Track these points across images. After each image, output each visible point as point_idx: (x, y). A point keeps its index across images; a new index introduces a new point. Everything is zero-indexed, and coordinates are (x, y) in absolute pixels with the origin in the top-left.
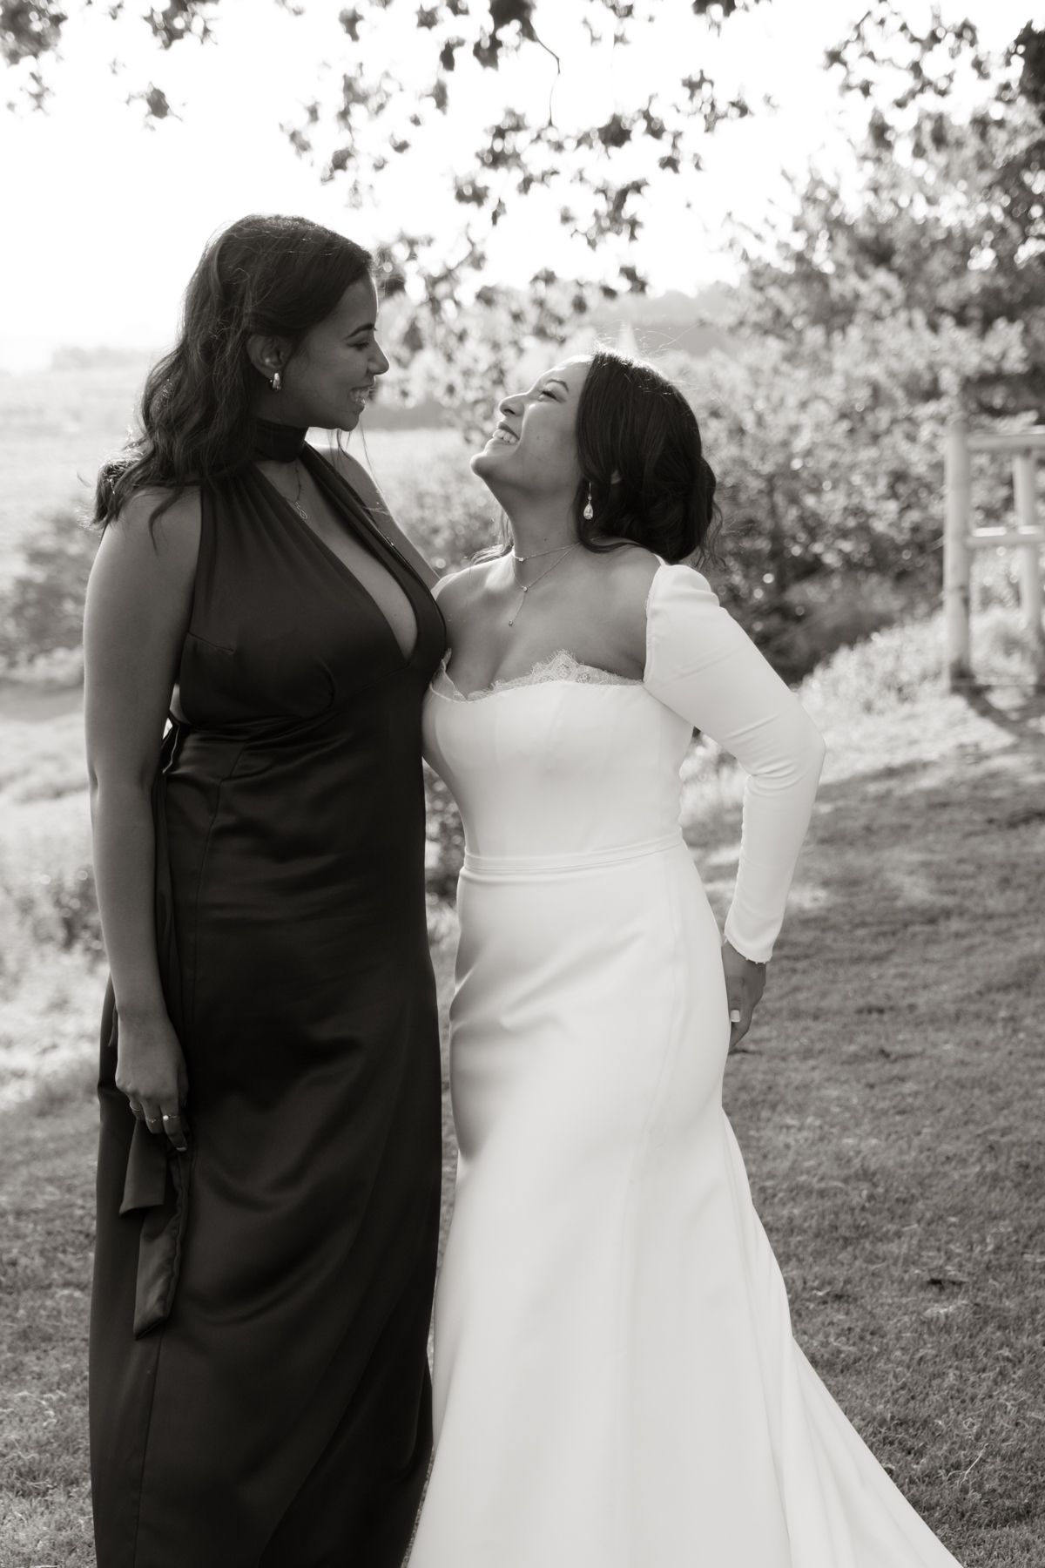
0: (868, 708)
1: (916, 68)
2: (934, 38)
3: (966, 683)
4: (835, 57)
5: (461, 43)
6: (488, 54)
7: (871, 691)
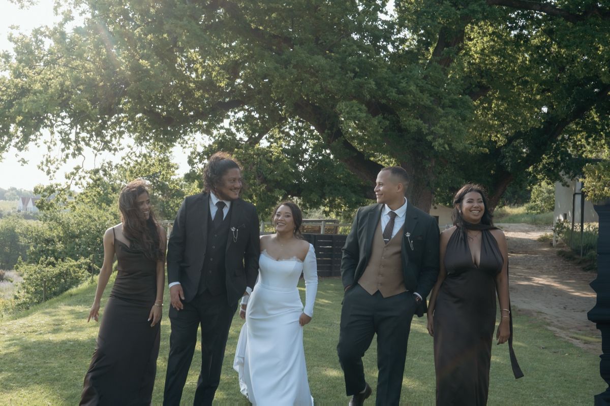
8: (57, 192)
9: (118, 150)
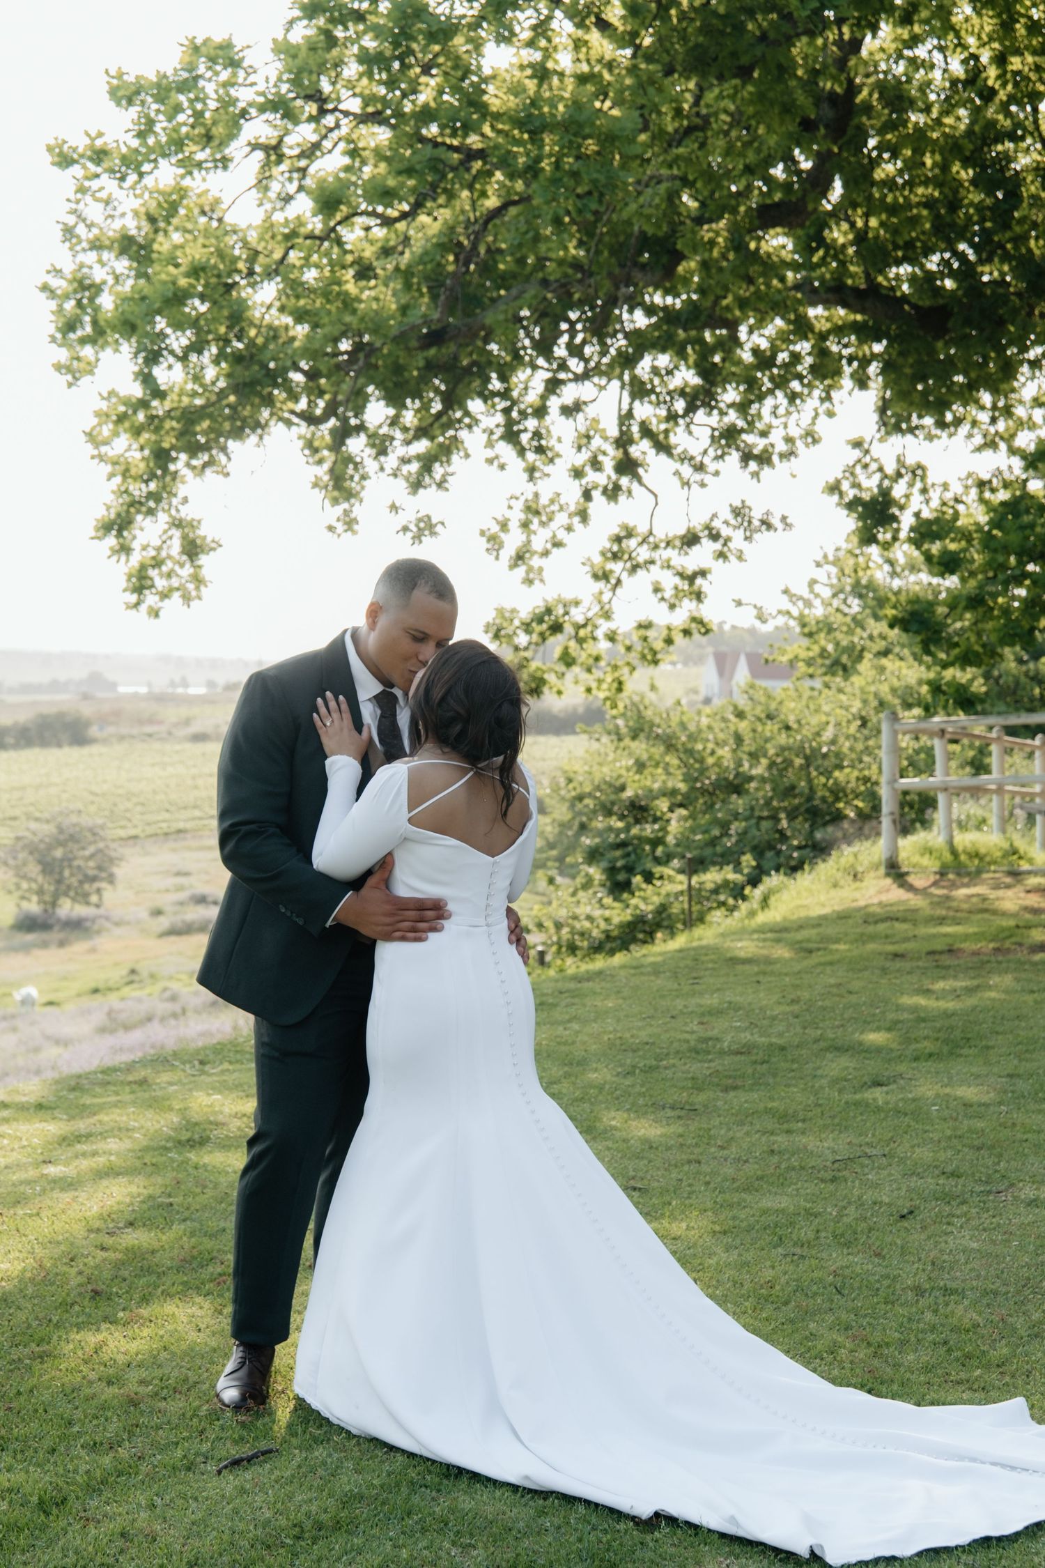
2: (899, 475)
3: (894, 870)
4: (834, 488)
5: (595, 487)
6: (613, 493)
7: (839, 877)
8: (568, 629)
9: (775, 458)
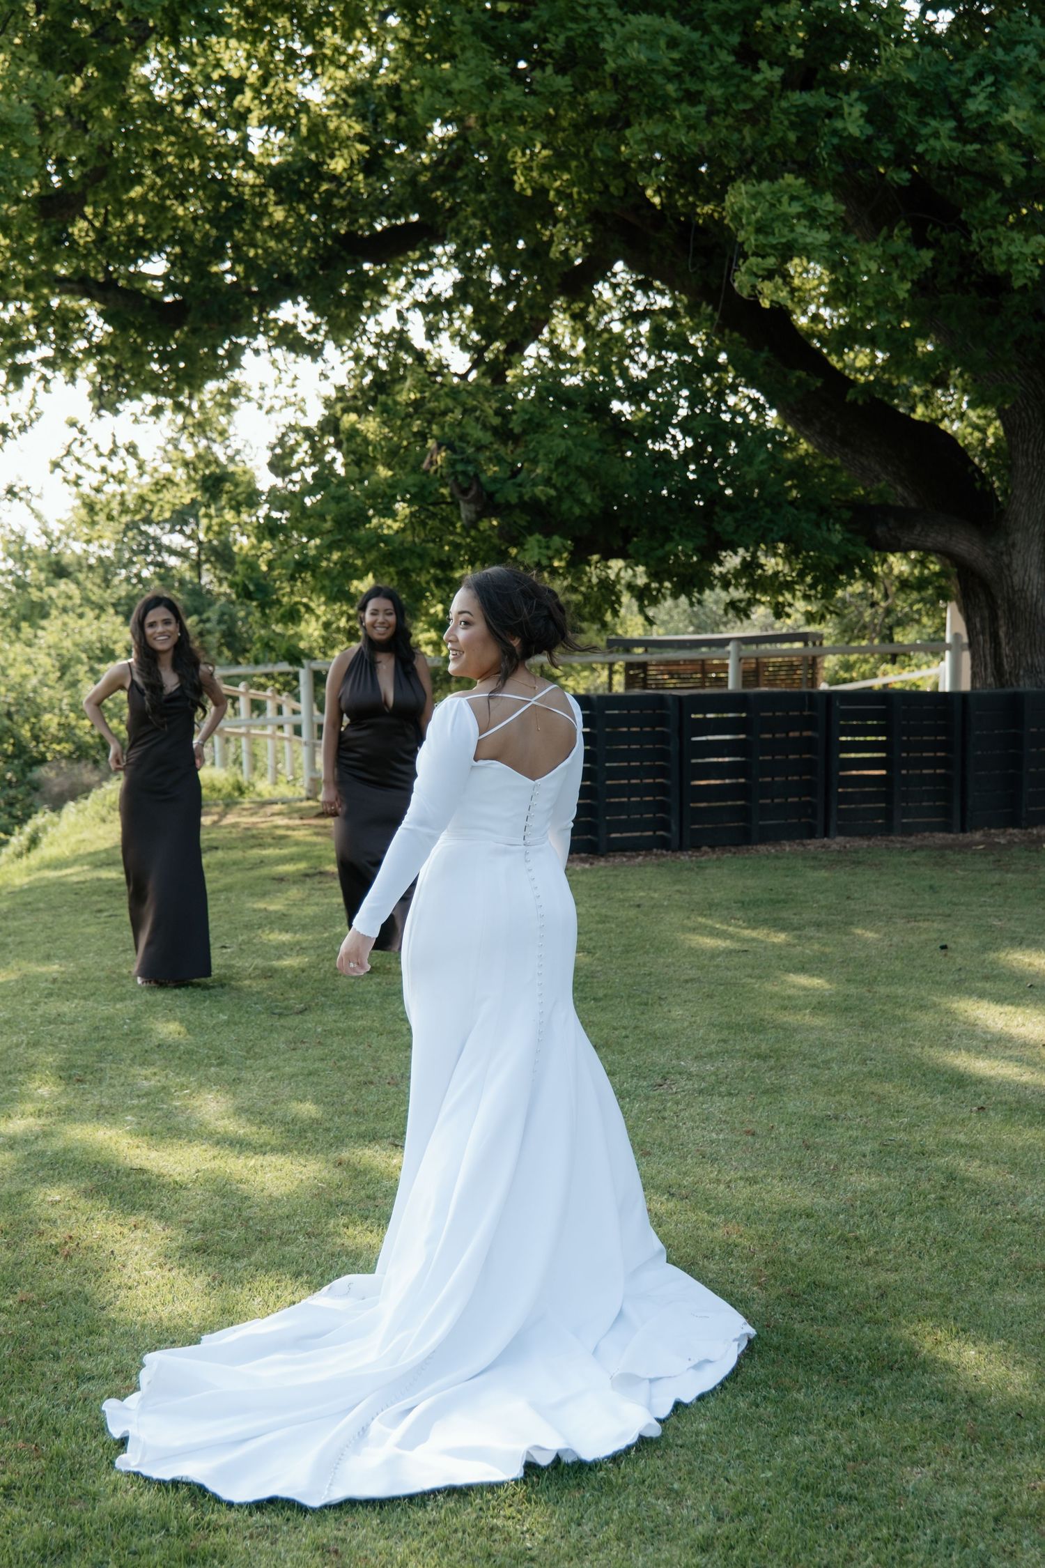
0: (103, 820)
1: (104, 470)
2: (113, 453)
4: (56, 465)
7: (104, 812)
